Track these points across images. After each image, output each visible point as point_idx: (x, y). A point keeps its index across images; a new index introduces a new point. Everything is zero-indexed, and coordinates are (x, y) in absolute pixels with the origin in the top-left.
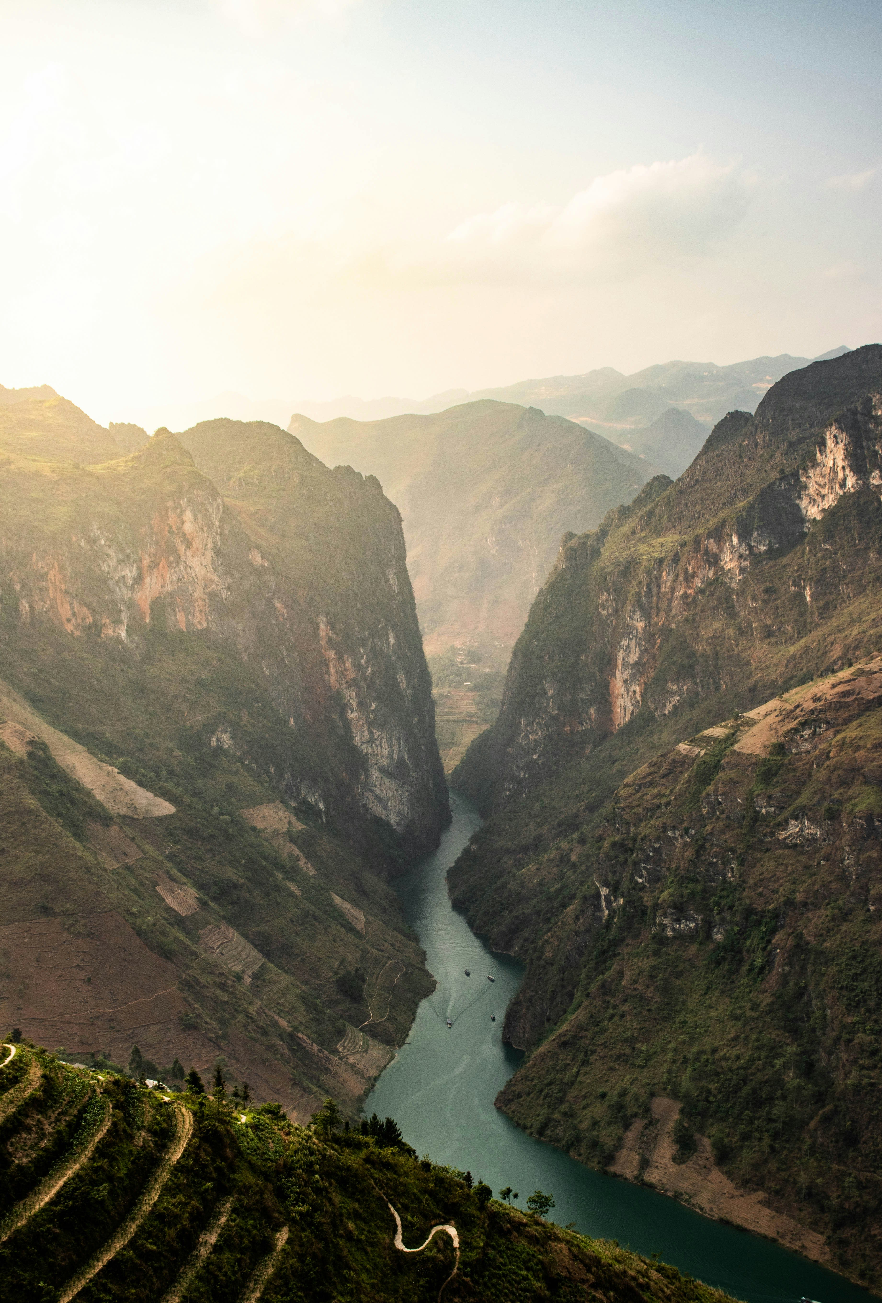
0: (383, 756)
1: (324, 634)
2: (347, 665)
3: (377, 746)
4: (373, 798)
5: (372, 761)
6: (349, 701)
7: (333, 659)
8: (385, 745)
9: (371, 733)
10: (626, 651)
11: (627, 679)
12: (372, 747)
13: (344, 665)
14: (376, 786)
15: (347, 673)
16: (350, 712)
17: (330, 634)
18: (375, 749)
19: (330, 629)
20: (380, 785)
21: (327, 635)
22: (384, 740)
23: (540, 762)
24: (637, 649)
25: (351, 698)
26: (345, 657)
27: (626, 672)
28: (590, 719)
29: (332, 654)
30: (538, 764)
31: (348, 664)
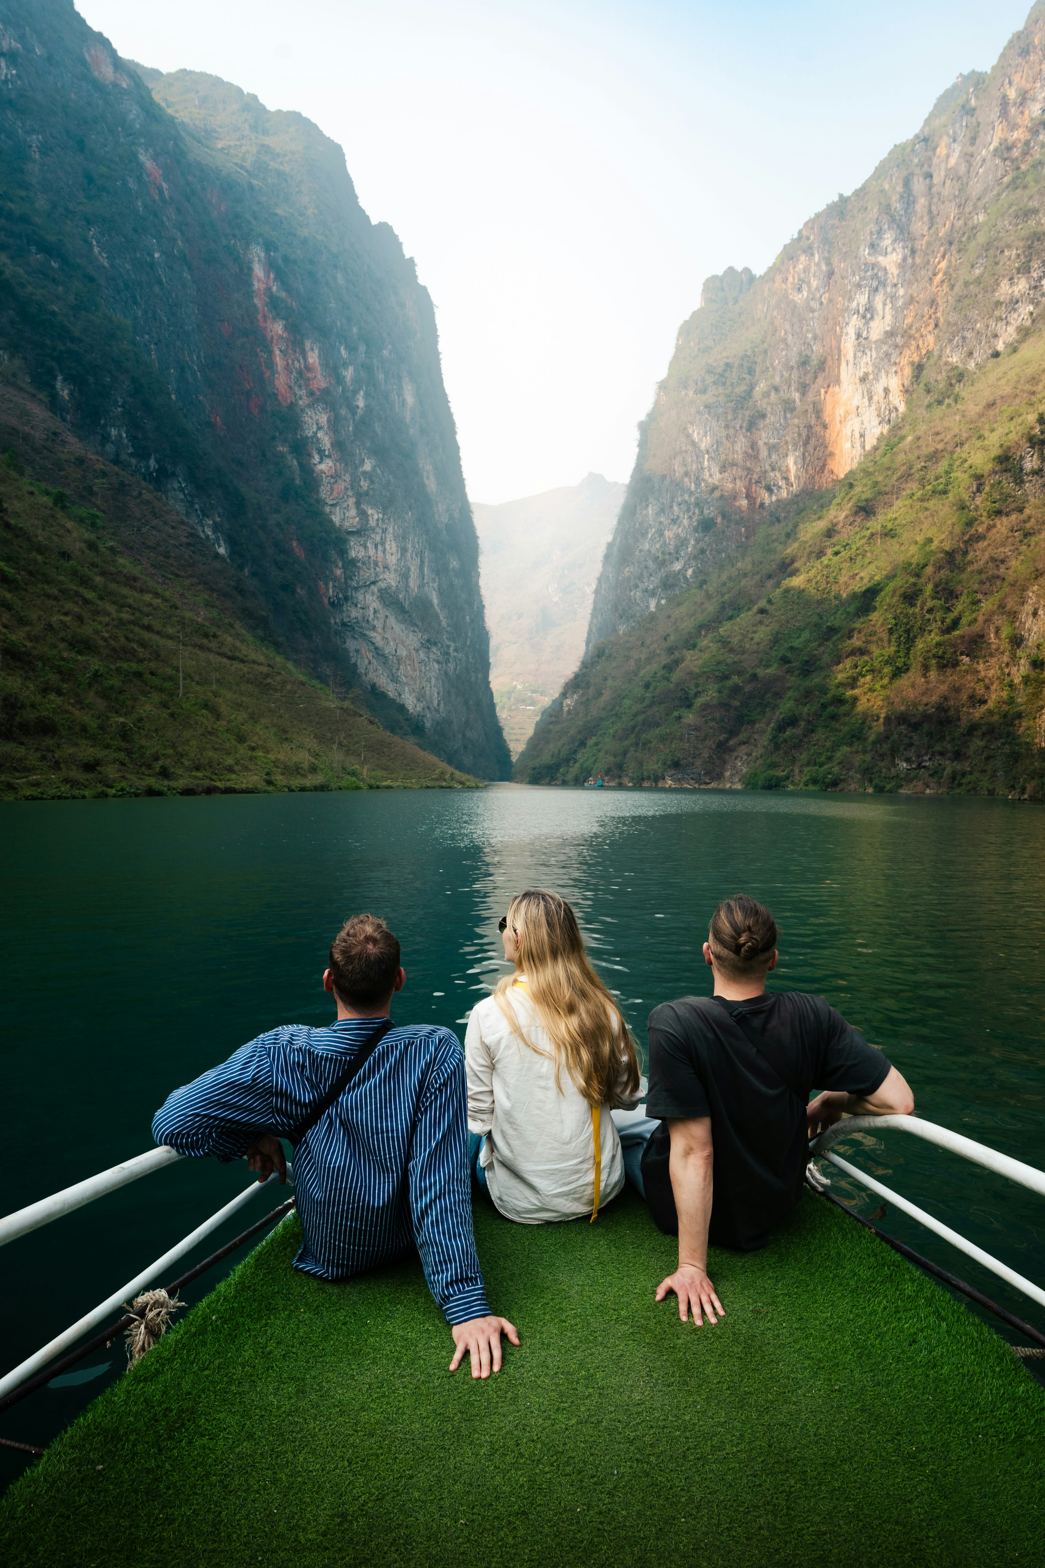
0: (386, 567)
1: (263, 286)
2: (311, 361)
3: (376, 547)
4: (370, 655)
5: (366, 574)
6: (315, 433)
7: (281, 337)
8: (391, 546)
9: (363, 514)
10: (864, 317)
11: (866, 375)
12: (365, 547)
13: (305, 358)
14: (374, 628)
15: (310, 375)
16: (317, 458)
17: (274, 289)
18: (372, 552)
19: (275, 280)
20: (384, 628)
21: (269, 289)
22: (389, 536)
23: (690, 572)
24: (889, 306)
25: (320, 428)
26: (308, 344)
27: (866, 359)
28: (786, 479)
29: (278, 328)
30: (685, 577)
31: (313, 358)
